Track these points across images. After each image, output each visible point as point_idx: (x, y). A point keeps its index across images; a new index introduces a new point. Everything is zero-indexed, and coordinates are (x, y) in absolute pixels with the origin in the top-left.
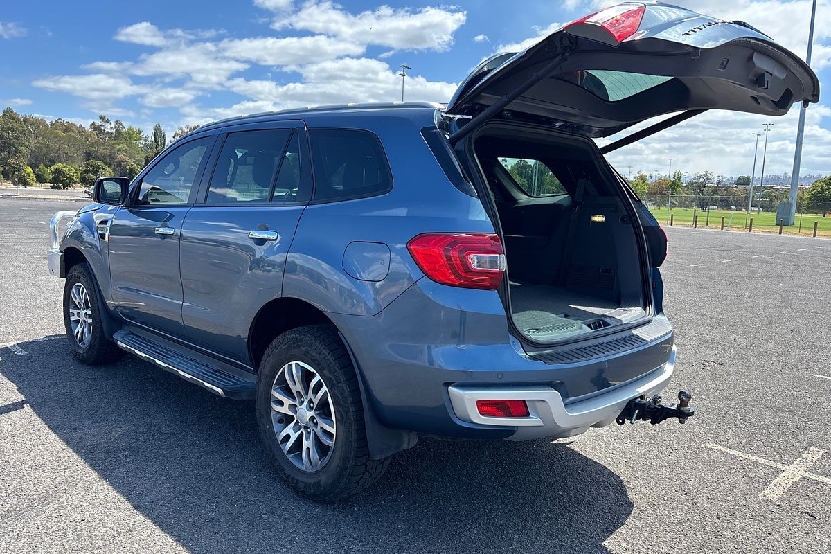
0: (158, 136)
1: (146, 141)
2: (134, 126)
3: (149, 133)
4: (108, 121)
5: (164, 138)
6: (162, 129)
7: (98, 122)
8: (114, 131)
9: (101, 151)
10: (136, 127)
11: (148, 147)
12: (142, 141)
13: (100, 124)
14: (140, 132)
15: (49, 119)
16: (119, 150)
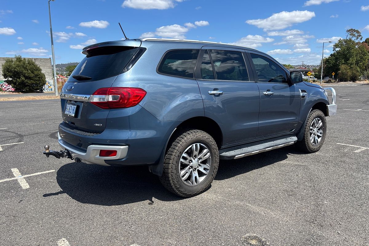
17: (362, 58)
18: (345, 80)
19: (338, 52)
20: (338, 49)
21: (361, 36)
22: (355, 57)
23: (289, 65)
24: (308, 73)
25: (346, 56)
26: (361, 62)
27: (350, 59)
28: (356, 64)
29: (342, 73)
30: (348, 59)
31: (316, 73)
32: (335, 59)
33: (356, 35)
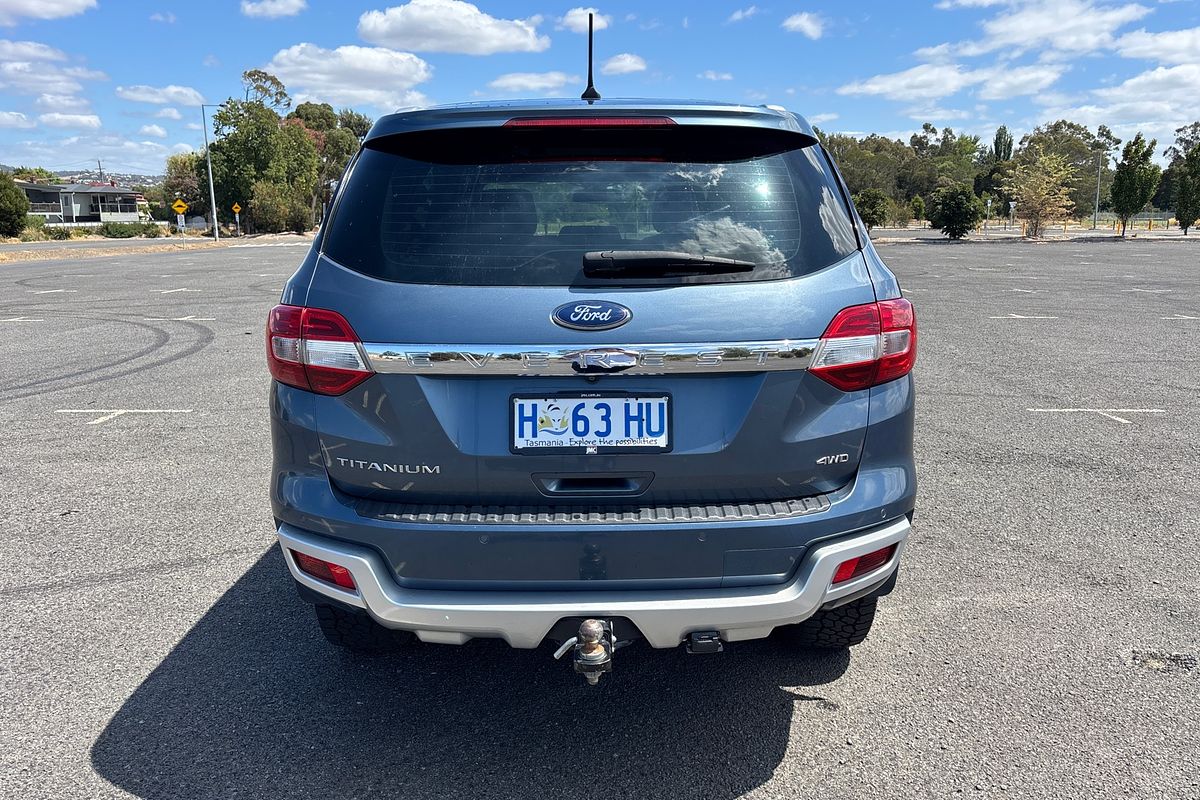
0: (1002, 141)
1: (982, 152)
2: (967, 135)
3: (988, 142)
4: (934, 131)
5: (1010, 145)
6: (1008, 133)
7: (921, 133)
8: (939, 144)
9: (917, 173)
10: (969, 134)
11: (984, 160)
12: (976, 154)
13: (922, 135)
14: (976, 140)
15: (860, 136)
16: (942, 170)
17: (301, 164)
18: (276, 230)
19: (232, 141)
20: (229, 130)
21: (285, 95)
22: (283, 160)
23: (41, 171)
24: (176, 205)
25: (257, 155)
26: (300, 175)
27: (271, 164)
28: (288, 182)
29: (262, 207)
30: (266, 166)
31: (154, 203)
32: (224, 161)
33: (273, 90)
